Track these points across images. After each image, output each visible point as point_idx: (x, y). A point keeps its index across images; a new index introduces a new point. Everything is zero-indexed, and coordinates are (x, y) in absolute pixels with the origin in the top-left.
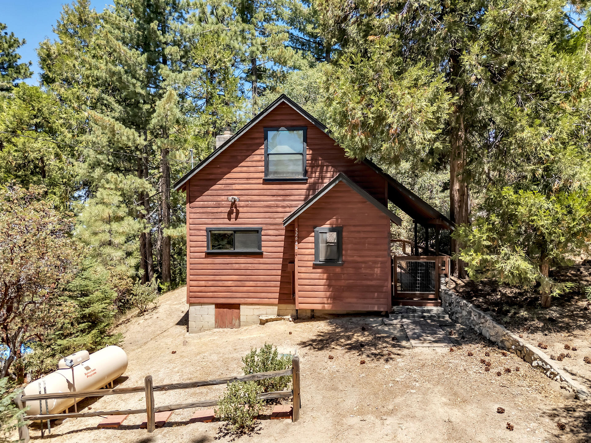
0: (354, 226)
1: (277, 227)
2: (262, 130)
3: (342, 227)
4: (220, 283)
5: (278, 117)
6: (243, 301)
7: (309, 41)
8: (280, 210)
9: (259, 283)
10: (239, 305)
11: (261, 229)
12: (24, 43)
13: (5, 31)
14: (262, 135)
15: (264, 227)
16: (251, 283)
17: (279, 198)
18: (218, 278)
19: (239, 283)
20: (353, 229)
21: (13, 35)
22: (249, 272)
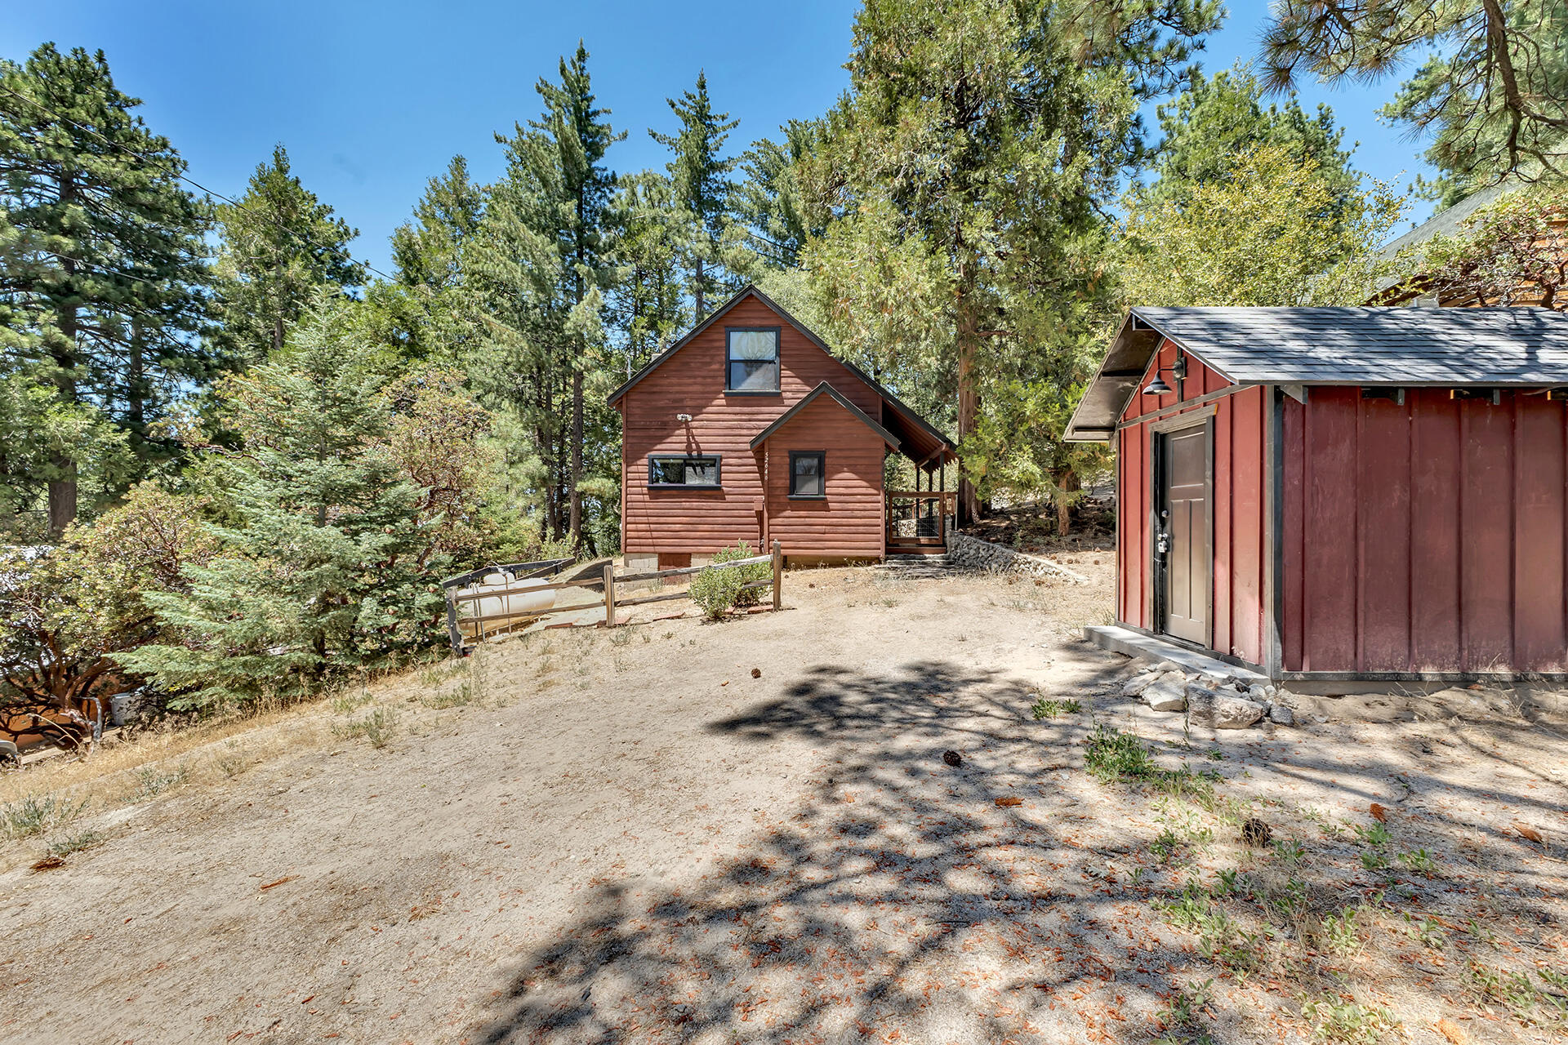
0: (840, 450)
1: (741, 454)
2: (723, 330)
3: (825, 452)
4: (665, 527)
5: (744, 315)
6: (694, 549)
7: (775, 244)
8: (745, 432)
9: (716, 527)
10: (690, 555)
11: (721, 458)
12: (357, 234)
13: (331, 215)
14: (723, 336)
15: (723, 454)
16: (706, 527)
17: (744, 417)
18: (662, 520)
19: (690, 527)
20: (838, 454)
21: (342, 222)
22: (703, 512)
